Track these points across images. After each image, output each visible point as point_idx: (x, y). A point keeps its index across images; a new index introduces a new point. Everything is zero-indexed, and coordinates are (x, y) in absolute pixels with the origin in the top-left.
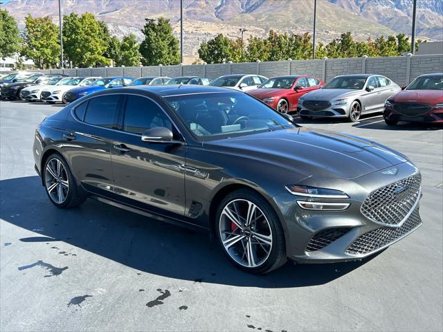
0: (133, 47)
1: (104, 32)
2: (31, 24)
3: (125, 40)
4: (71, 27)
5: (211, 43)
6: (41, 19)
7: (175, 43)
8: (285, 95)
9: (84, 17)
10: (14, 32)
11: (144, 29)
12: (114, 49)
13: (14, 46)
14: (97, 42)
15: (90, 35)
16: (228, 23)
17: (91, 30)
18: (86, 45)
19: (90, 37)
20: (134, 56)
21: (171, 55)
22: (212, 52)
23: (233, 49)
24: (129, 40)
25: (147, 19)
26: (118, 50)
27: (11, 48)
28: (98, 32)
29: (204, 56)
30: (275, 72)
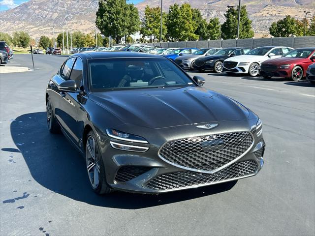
0: (217, 26)
1: (198, 17)
2: (148, 12)
3: (211, 22)
4: (174, 14)
5: (280, 22)
6: (154, 9)
7: (249, 23)
8: (301, 63)
9: (183, 6)
10: (136, 18)
11: (226, 14)
12: (203, 28)
13: (135, 27)
14: (190, 23)
15: (186, 19)
16: (306, 7)
17: (187, 15)
18: (183, 25)
19: (186, 21)
20: (217, 33)
21: (244, 32)
22: (280, 30)
23: (299, 28)
24: (214, 22)
25: (228, 6)
26: (205, 29)
27: (133, 28)
28: (192, 16)
29: (273, 33)
30: (307, 45)
